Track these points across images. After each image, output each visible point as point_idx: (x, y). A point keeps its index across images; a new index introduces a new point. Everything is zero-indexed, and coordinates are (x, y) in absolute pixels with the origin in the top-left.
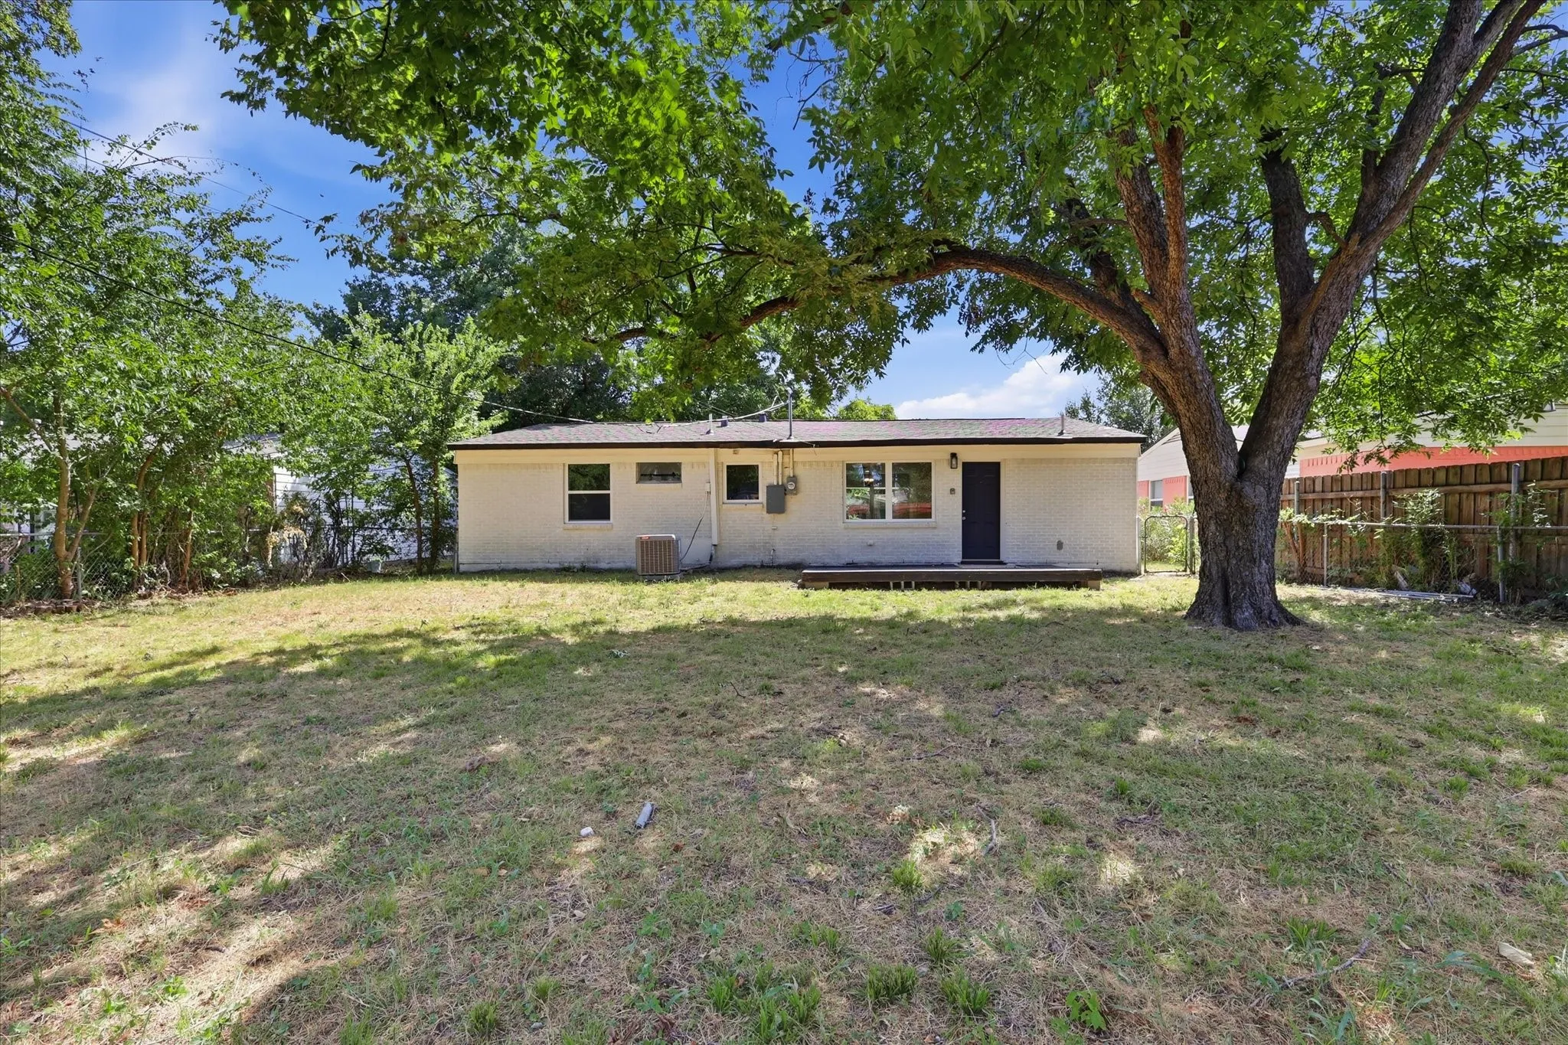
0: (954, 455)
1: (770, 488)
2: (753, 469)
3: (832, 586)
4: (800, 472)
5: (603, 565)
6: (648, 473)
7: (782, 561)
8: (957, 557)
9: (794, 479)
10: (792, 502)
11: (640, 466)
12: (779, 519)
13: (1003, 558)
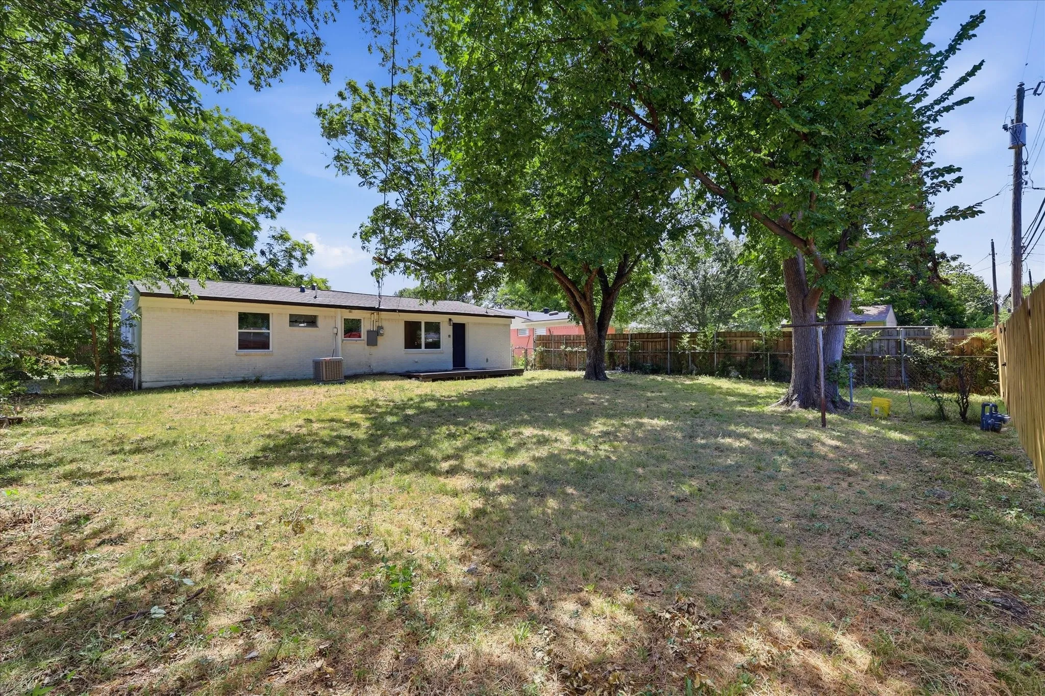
0: (450, 320)
1: (368, 332)
2: (359, 321)
3: (434, 380)
4: (385, 324)
5: (266, 378)
6: (295, 320)
7: (375, 371)
8: (451, 367)
9: (381, 328)
10: (380, 340)
11: (291, 316)
12: (373, 349)
13: (467, 366)
